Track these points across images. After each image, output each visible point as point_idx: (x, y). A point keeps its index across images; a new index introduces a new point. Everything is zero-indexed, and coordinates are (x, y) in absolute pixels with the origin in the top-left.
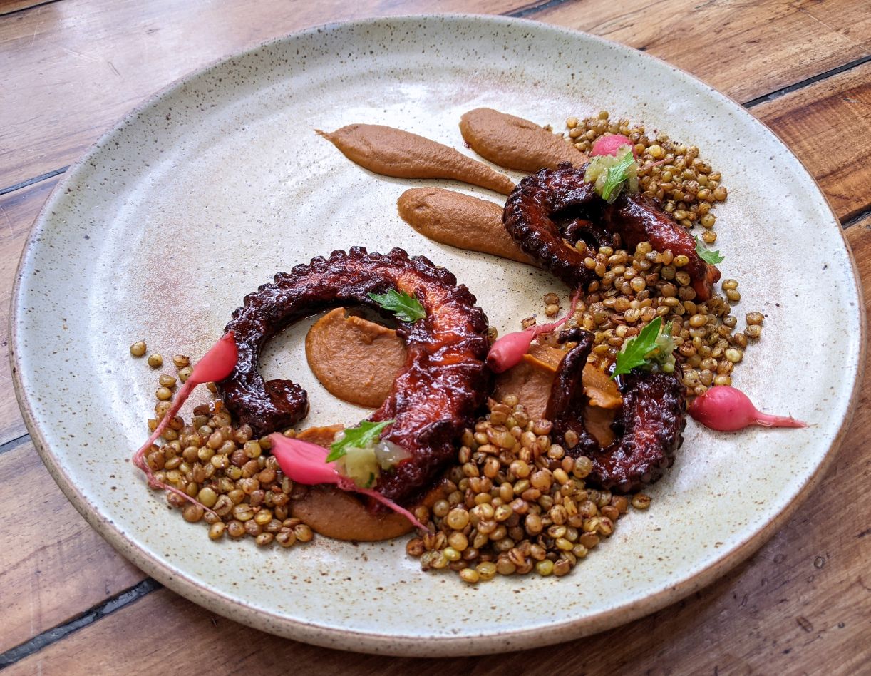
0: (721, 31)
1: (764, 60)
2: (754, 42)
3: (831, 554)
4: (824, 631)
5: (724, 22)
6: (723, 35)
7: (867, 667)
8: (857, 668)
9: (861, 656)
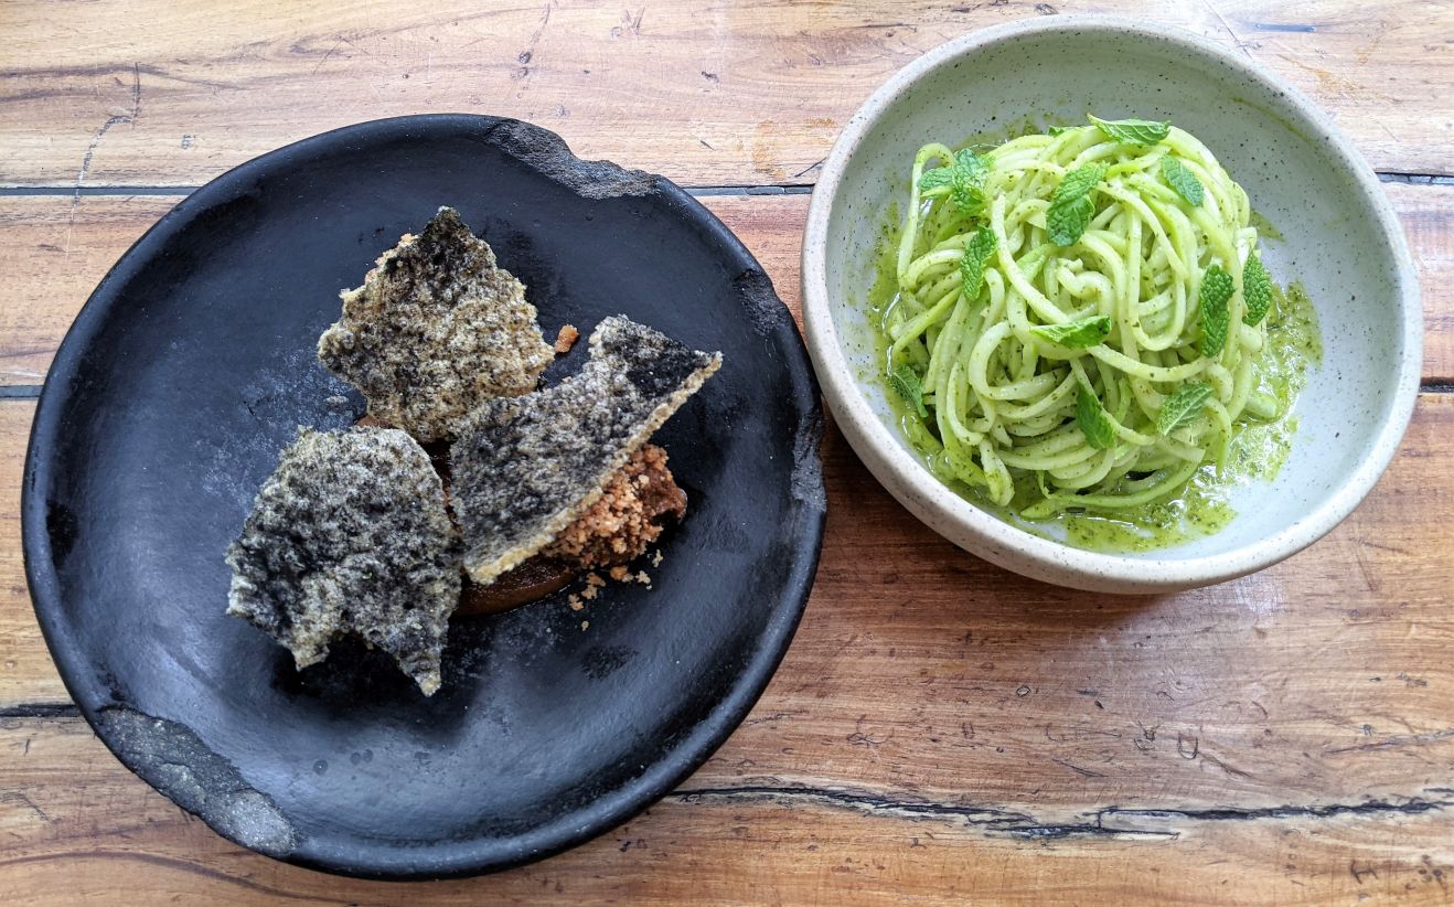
3: (1040, 691)
4: (981, 745)
7: (995, 792)
8: (986, 788)
9: (999, 782)
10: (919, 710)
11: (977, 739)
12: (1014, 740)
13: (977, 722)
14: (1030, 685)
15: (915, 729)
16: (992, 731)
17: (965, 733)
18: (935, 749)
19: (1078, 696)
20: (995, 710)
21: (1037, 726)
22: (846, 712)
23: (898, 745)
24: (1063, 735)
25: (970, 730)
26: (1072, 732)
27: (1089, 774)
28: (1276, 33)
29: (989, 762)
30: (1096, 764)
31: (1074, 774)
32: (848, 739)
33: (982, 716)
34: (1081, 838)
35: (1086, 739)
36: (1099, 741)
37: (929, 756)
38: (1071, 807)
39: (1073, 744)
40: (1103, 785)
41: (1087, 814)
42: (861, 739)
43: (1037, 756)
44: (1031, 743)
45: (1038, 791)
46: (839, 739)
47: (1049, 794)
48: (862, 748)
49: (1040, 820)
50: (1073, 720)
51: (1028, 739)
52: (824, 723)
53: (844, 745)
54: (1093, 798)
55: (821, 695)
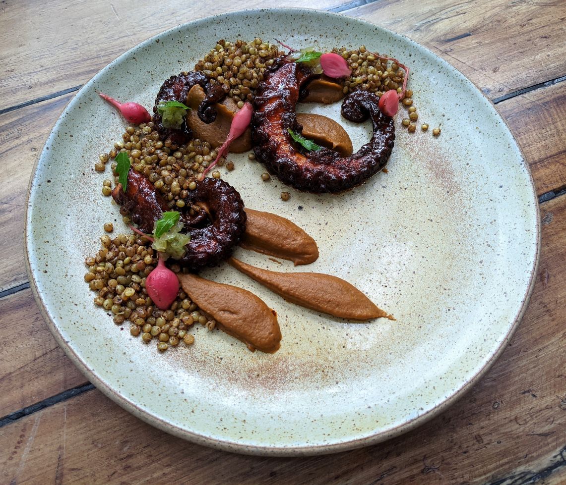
0: (524, 25)
1: (549, 53)
2: (545, 37)
3: (504, 402)
4: (489, 444)
5: (528, 18)
6: (525, 29)
7: (507, 466)
8: (502, 466)
9: (506, 460)
10: (450, 439)
11: (485, 442)
12: (504, 433)
13: (482, 432)
14: (497, 400)
15: (453, 451)
16: (491, 434)
17: (478, 441)
18: (468, 457)
19: (522, 396)
20: (487, 422)
21: (511, 421)
22: (415, 458)
23: (448, 464)
24: (525, 420)
25: (479, 439)
26: (529, 416)
27: (545, 435)
28: (456, 41)
29: (496, 451)
30: (547, 428)
31: (540, 438)
32: (422, 472)
33: (482, 428)
34: (558, 470)
35: (536, 417)
36: (543, 415)
37: (467, 462)
38: (546, 456)
39: (532, 422)
40: (555, 437)
41: (555, 457)
42: (429, 469)
43: (518, 437)
44: (512, 431)
45: (527, 455)
46: (418, 474)
47: (533, 454)
48: (432, 474)
49: (535, 471)
50: (526, 410)
51: (509, 430)
52: (406, 470)
53: (422, 476)
54: (554, 446)
55: (398, 455)
